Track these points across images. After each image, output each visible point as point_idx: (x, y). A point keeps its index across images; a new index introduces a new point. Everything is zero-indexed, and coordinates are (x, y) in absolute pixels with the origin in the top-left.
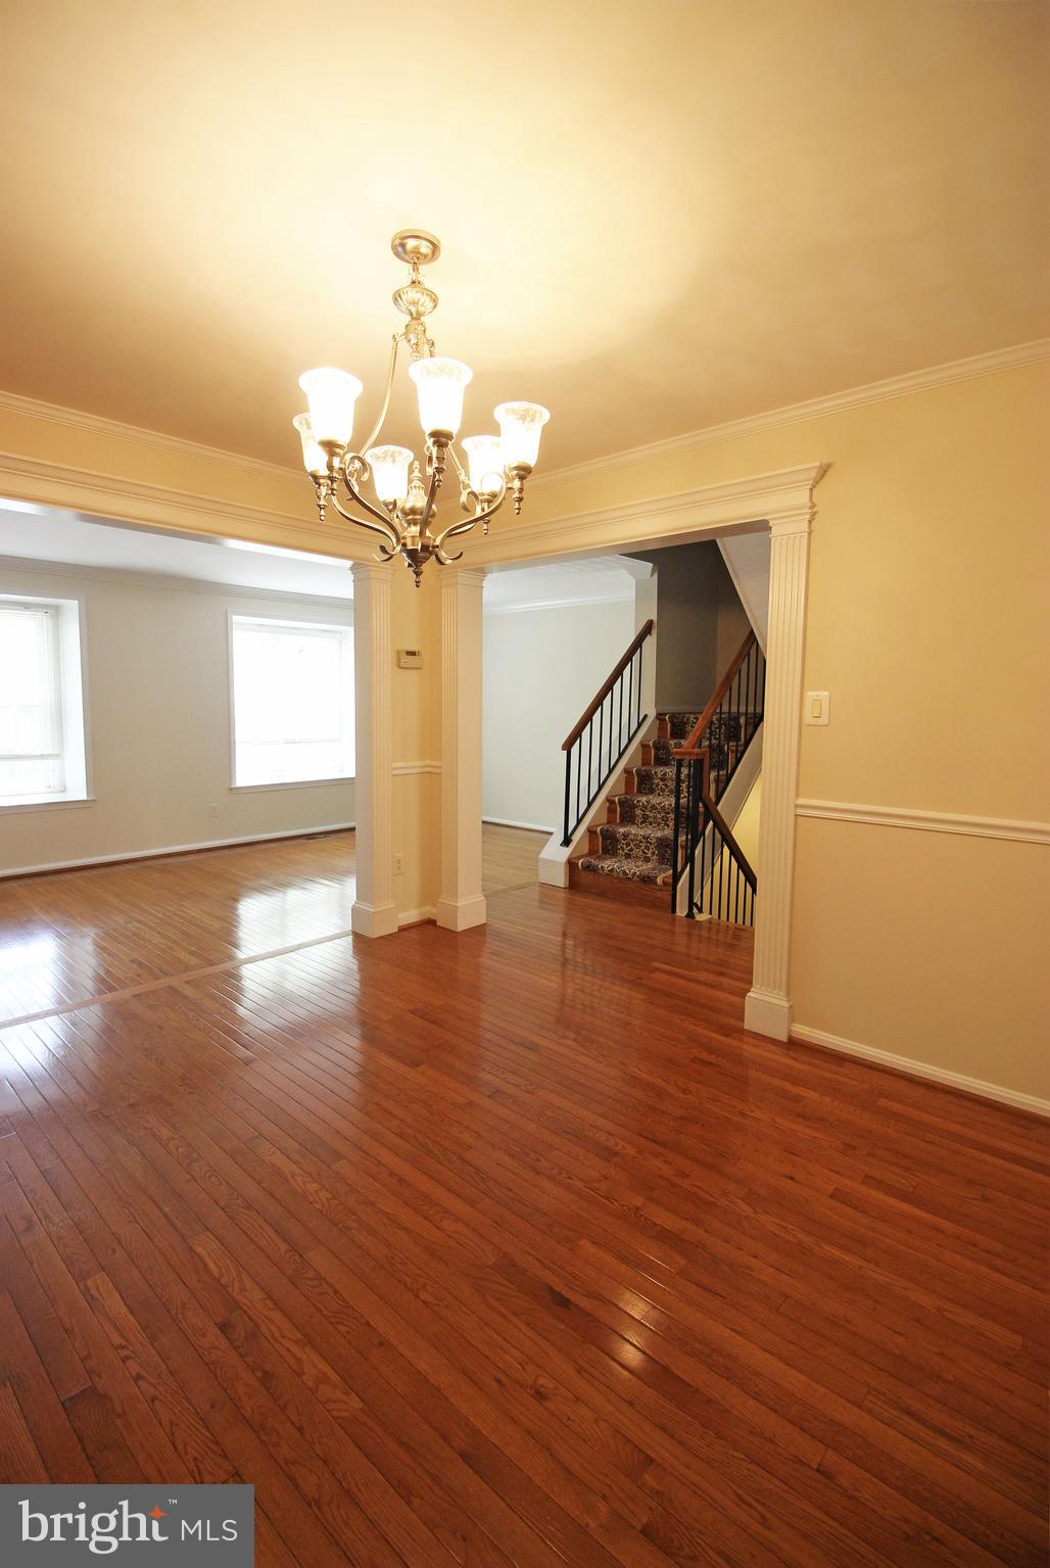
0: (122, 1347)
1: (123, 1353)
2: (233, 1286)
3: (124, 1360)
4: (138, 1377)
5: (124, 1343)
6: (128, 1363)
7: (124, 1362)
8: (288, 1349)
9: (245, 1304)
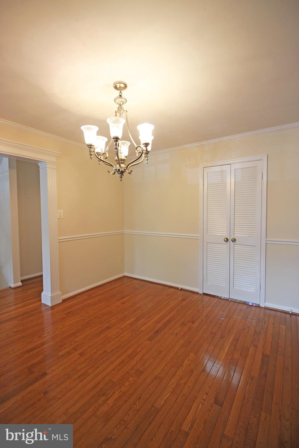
0: (202, 403)
1: (203, 402)
2: (172, 387)
3: (204, 400)
4: (207, 394)
5: (200, 403)
6: (204, 398)
7: (205, 400)
8: (185, 368)
9: (177, 381)
